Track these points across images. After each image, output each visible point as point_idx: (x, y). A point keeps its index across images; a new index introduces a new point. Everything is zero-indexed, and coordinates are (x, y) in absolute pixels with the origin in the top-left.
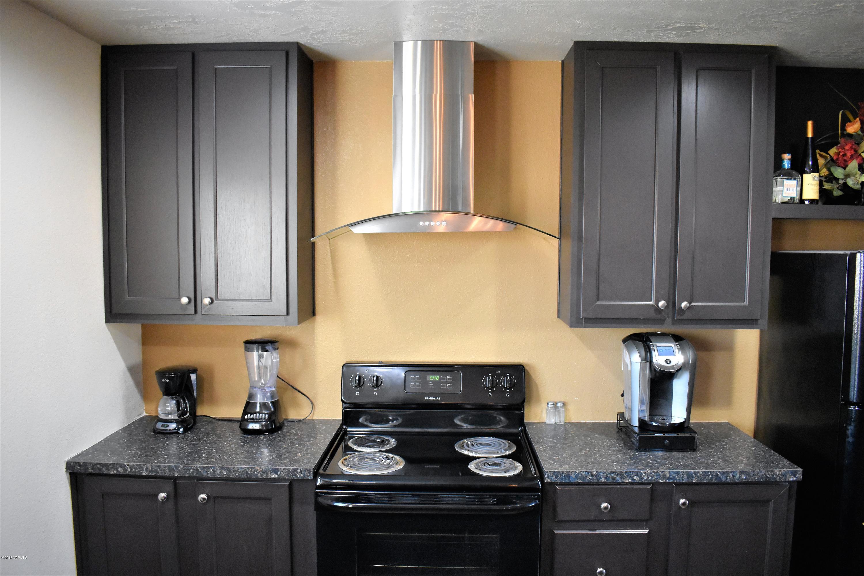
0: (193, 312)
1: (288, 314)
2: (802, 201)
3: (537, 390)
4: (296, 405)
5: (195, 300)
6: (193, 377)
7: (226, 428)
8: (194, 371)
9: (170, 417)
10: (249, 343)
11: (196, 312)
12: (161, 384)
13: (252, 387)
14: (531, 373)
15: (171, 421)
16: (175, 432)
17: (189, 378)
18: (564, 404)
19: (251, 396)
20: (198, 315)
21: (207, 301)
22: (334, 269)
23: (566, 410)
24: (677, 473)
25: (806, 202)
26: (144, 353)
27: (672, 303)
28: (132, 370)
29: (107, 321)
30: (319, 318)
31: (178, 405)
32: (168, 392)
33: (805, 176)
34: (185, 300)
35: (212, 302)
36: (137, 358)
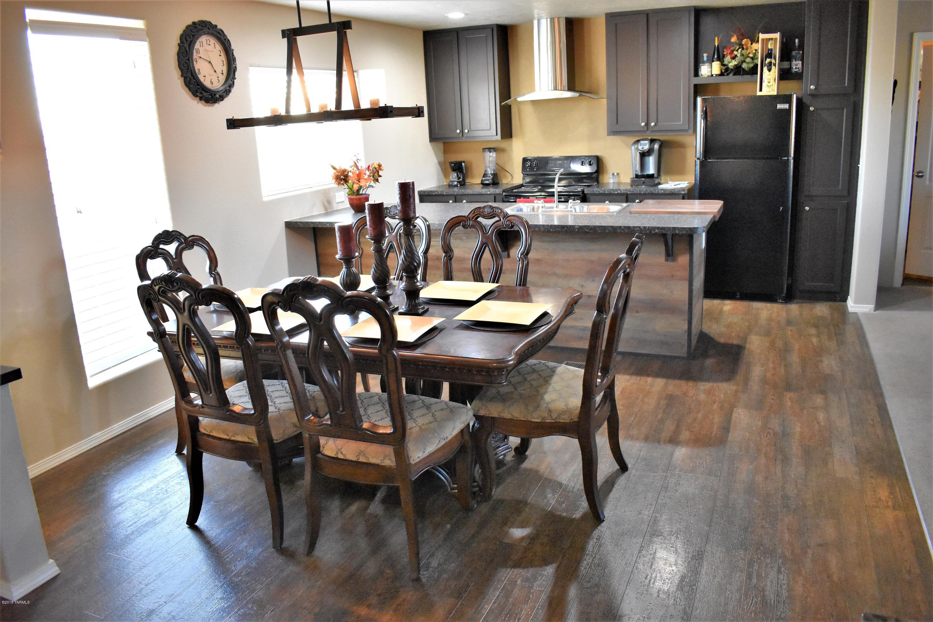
0: (461, 136)
1: (497, 135)
2: (712, 75)
3: (606, 167)
4: (506, 177)
5: (462, 131)
6: (463, 164)
7: (477, 186)
8: (464, 162)
9: (454, 180)
10: (484, 149)
11: (463, 136)
12: (451, 167)
13: (486, 167)
14: (604, 161)
15: (455, 181)
16: (456, 186)
17: (462, 165)
18: (618, 174)
19: (486, 171)
20: (464, 137)
21: (466, 131)
22: (520, 117)
23: (619, 176)
24: (635, 190)
25: (714, 75)
26: (444, 157)
27: (647, 124)
28: (440, 163)
29: (430, 141)
30: (514, 139)
31: (457, 175)
32: (454, 170)
33: (713, 63)
34: (458, 131)
35: (468, 131)
36: (442, 159)
